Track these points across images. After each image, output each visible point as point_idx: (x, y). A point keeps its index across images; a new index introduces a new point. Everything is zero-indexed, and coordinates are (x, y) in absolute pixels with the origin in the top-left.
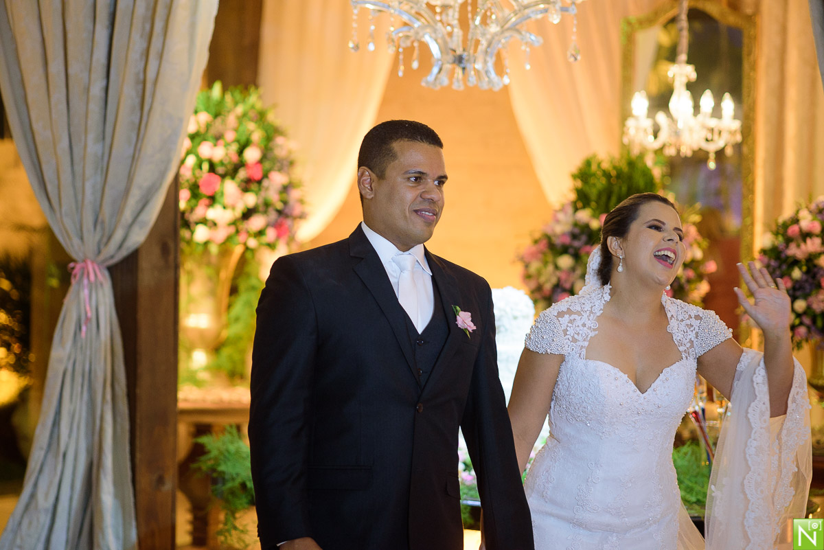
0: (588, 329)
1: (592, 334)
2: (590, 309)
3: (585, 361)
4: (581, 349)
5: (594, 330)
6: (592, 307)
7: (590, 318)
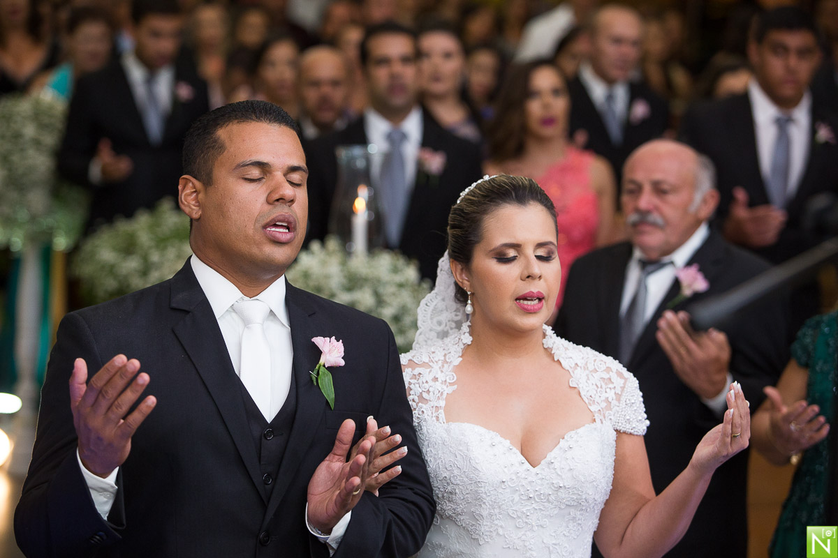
0: (442, 383)
1: (449, 390)
2: (443, 358)
3: (445, 426)
4: (437, 411)
5: (451, 384)
6: (445, 355)
7: (444, 370)
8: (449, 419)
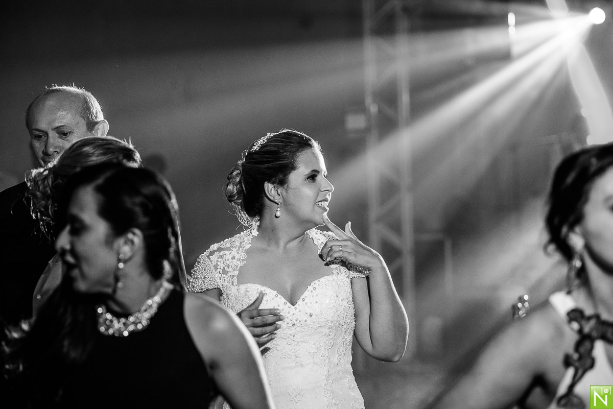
0: (237, 260)
3: (237, 287)
4: (232, 278)
5: (243, 260)
7: (240, 252)
8: (239, 283)
